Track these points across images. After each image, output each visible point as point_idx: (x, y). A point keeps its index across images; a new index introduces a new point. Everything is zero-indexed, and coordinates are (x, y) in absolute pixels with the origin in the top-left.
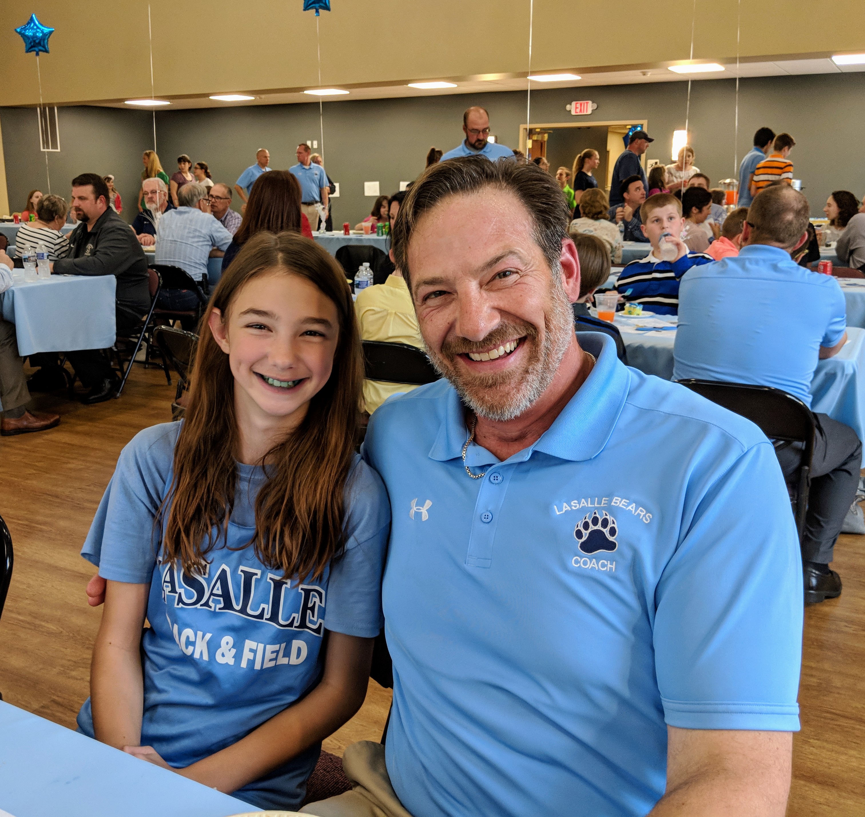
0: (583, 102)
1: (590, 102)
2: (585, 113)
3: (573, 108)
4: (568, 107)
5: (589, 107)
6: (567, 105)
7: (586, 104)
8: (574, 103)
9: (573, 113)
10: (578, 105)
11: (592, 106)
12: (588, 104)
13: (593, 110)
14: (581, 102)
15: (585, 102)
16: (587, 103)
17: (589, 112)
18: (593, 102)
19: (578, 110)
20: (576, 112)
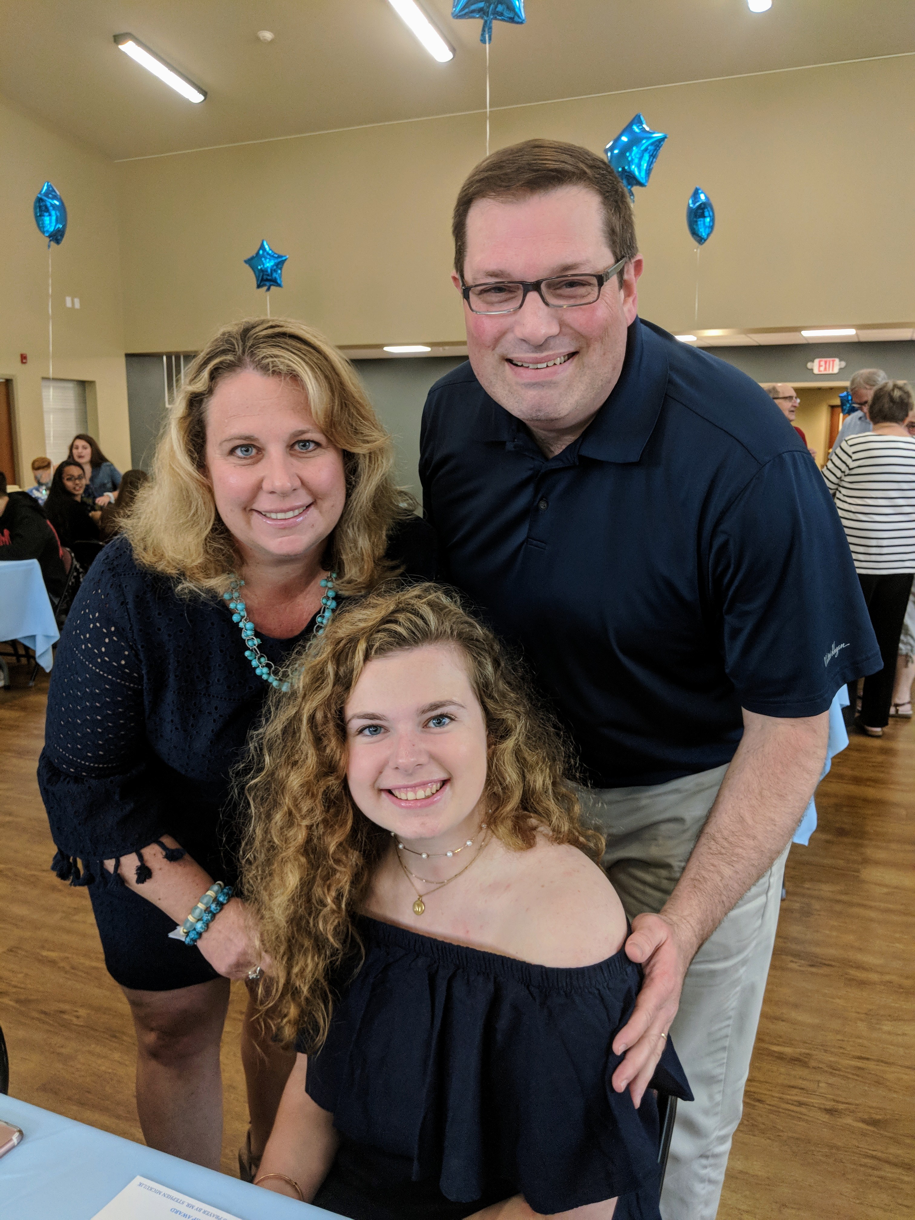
0: (828, 359)
1: (837, 360)
2: (831, 372)
3: (817, 366)
4: (809, 365)
5: (835, 365)
6: (807, 363)
7: (831, 363)
8: (817, 361)
9: (816, 371)
10: (823, 363)
11: (840, 365)
12: (835, 362)
13: (840, 369)
14: (826, 359)
15: (831, 359)
16: (833, 361)
17: (836, 370)
18: (840, 360)
19: (822, 369)
20: (819, 371)
